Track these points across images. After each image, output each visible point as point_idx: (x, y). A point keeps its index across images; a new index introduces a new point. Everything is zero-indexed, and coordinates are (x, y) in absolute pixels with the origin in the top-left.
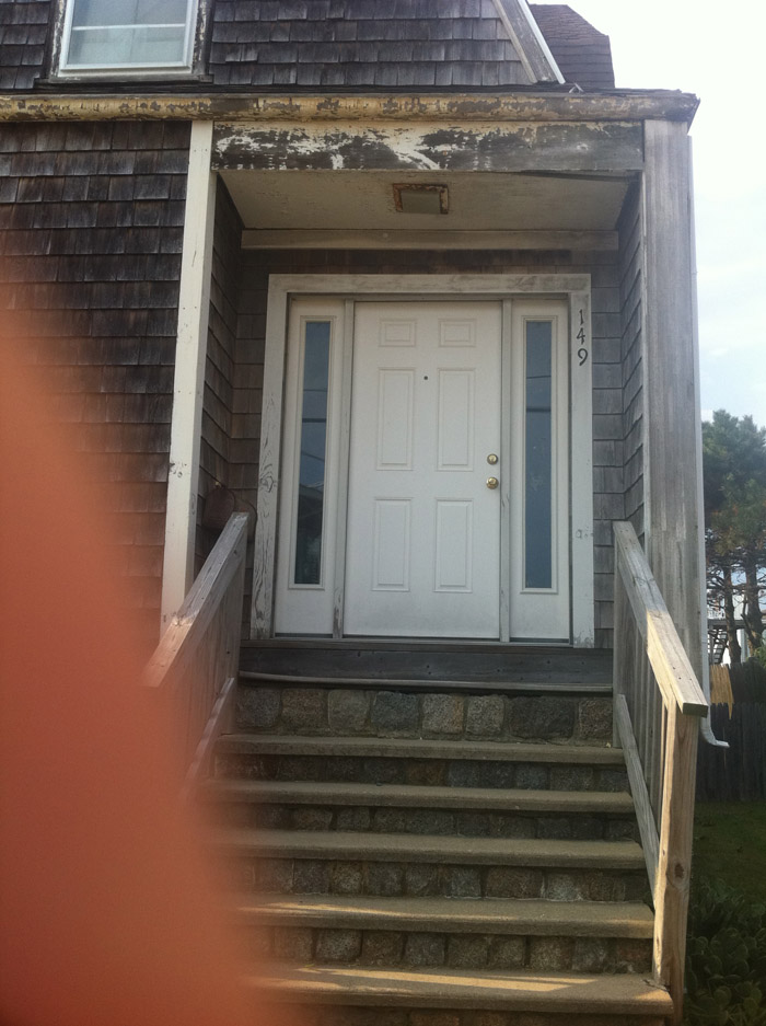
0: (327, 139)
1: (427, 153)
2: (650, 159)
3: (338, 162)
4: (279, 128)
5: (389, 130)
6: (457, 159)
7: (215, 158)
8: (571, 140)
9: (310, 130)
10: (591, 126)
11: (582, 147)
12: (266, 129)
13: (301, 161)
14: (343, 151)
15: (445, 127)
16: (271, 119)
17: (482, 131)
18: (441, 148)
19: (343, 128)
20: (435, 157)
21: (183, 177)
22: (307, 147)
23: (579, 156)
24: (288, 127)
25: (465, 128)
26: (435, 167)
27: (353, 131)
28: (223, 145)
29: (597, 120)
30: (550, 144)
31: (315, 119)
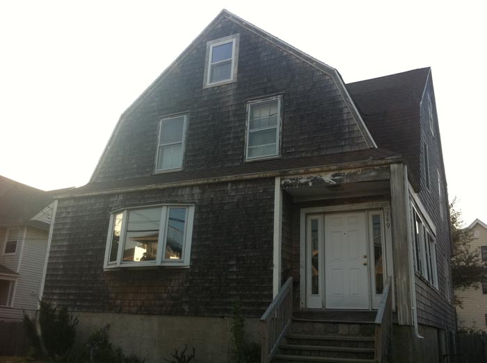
0: (308, 178)
1: (332, 179)
2: (392, 175)
3: (310, 184)
4: (296, 176)
5: (323, 174)
6: (340, 180)
7: (281, 186)
8: (370, 172)
9: (303, 176)
10: (376, 167)
11: (373, 174)
12: (293, 177)
13: (302, 184)
14: (311, 181)
15: (337, 172)
16: (294, 175)
17: (347, 172)
18: (336, 178)
19: (311, 175)
20: (335, 180)
21: (274, 191)
22: (303, 181)
23: (373, 176)
24: (298, 176)
25: (342, 172)
26: (335, 183)
27: (314, 175)
28: (283, 182)
29: (377, 166)
30: (365, 174)
31: (304, 174)
